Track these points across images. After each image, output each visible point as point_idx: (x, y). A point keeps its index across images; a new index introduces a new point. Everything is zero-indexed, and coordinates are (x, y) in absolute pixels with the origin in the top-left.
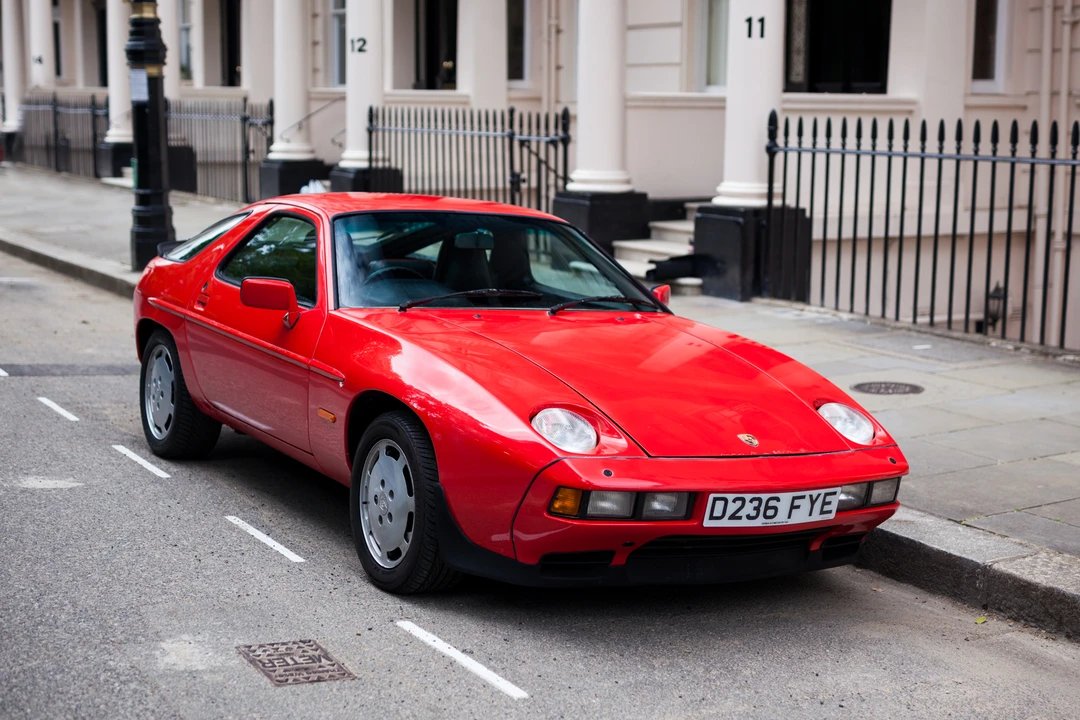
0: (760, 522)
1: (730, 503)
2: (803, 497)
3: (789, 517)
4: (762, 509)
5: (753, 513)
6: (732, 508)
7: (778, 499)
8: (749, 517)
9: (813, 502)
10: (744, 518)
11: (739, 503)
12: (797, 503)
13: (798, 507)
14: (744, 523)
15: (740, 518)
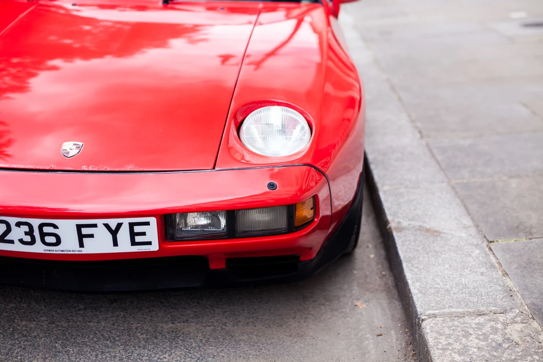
0: (39, 248)
2: (95, 226)
3: (81, 245)
4: (37, 233)
5: (28, 239)
7: (55, 227)
8: (21, 241)
9: (114, 233)
10: (17, 242)
12: (85, 231)
13: (92, 236)
14: (18, 247)
15: (12, 242)
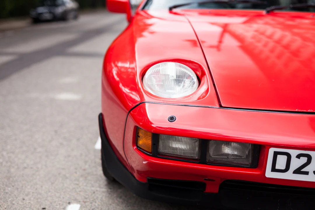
1: (293, 160)
6: (296, 163)
11: (304, 160)
